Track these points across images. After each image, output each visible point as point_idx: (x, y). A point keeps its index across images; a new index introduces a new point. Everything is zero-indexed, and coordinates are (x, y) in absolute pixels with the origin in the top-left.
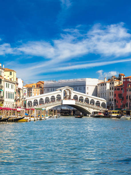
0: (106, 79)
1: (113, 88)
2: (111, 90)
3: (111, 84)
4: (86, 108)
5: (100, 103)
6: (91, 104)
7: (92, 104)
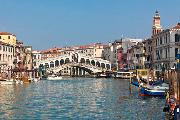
0: (110, 43)
1: (116, 51)
2: (114, 52)
3: (114, 47)
4: (92, 69)
5: (105, 65)
6: (96, 65)
7: (98, 65)
